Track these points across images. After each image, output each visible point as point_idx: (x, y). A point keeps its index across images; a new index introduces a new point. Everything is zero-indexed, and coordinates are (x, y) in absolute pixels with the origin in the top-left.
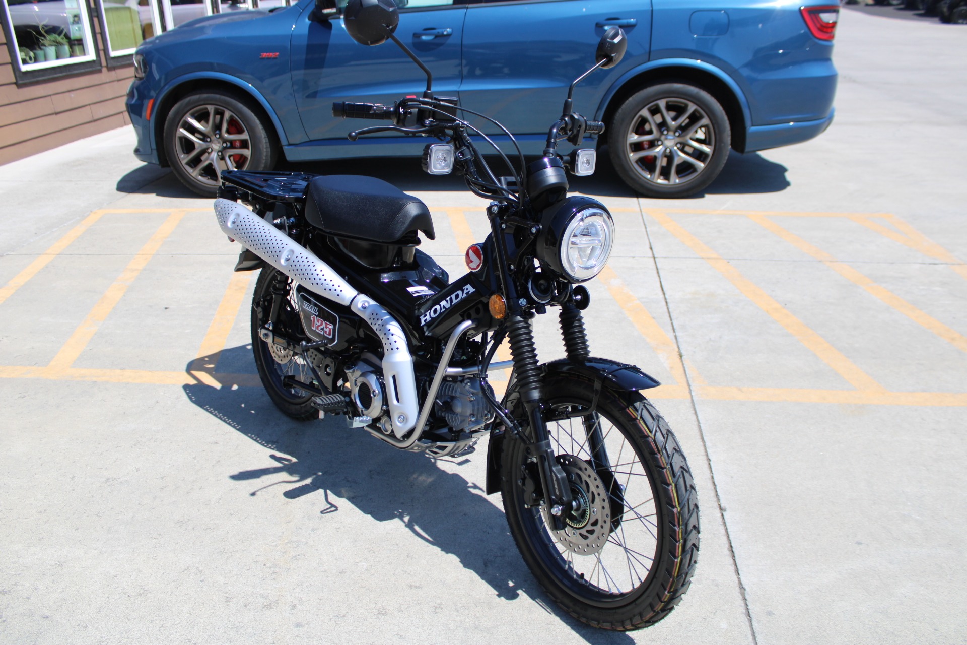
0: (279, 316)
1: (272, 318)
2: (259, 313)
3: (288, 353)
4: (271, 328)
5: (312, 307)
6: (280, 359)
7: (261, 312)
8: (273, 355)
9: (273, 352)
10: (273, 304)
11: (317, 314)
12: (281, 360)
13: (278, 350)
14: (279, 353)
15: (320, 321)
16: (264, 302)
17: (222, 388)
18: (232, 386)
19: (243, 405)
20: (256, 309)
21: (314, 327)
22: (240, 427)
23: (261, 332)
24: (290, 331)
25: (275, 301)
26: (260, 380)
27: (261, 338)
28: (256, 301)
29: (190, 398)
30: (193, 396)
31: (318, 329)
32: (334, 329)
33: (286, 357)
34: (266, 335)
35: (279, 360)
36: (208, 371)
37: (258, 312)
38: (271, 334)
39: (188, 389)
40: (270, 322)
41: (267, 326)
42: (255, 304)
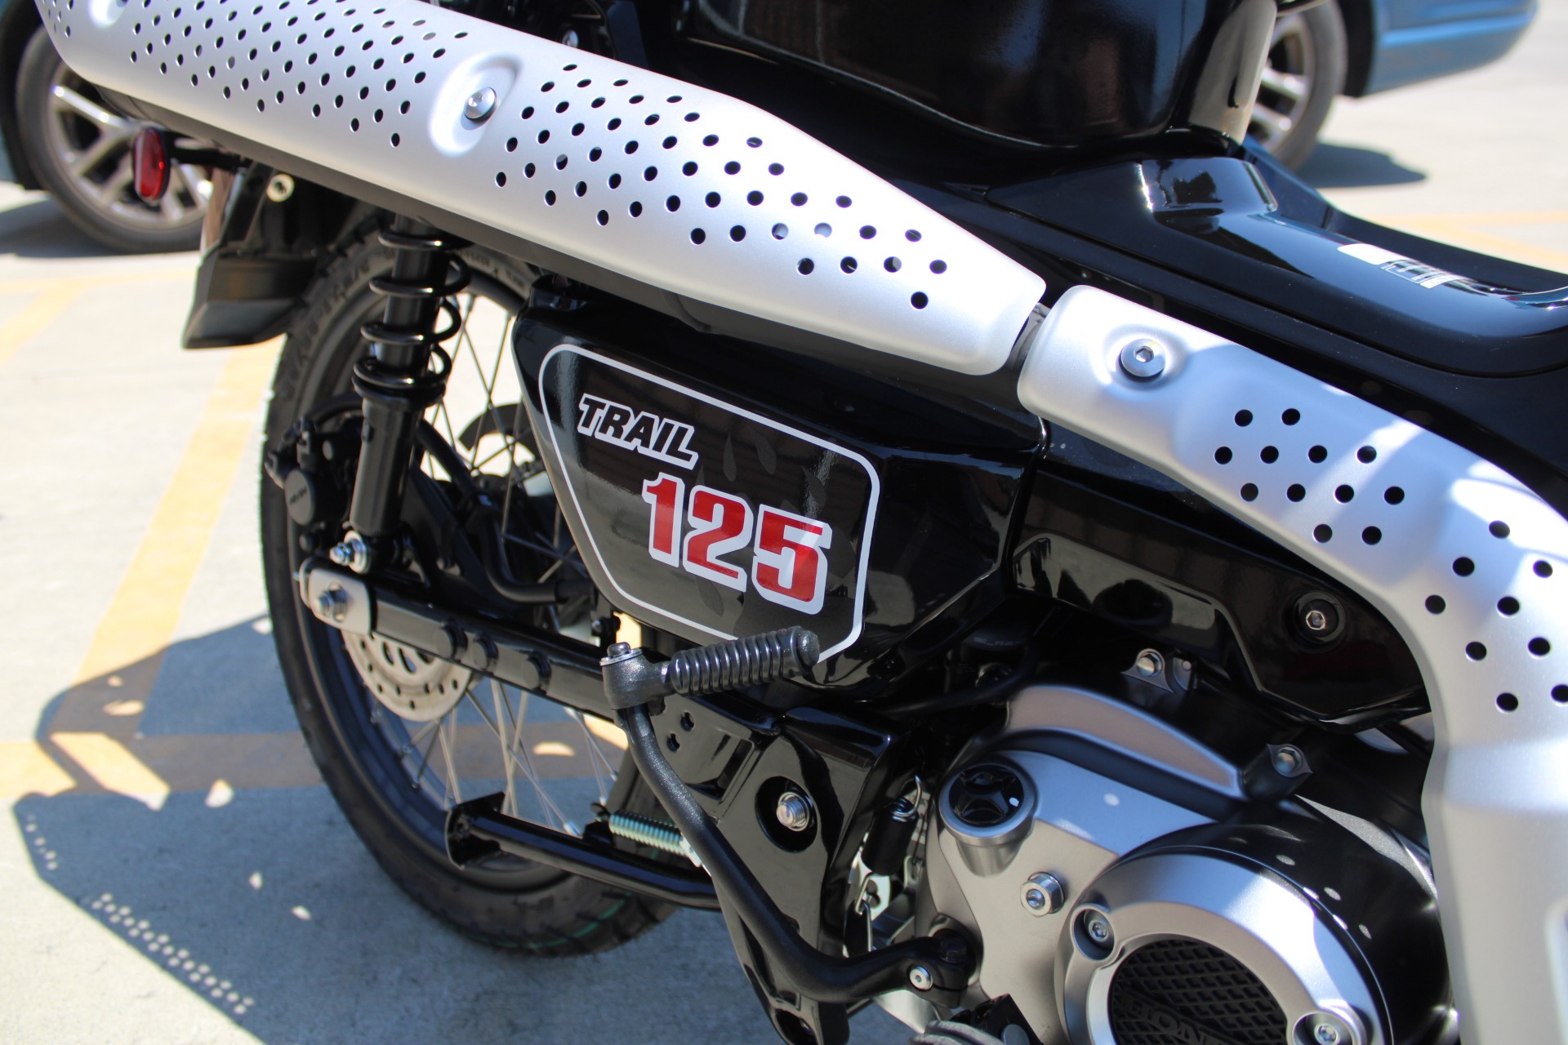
0: (394, 505)
1: (359, 520)
2: (294, 500)
3: (444, 675)
4: (359, 565)
5: (647, 424)
6: (405, 698)
7: (302, 493)
8: (370, 680)
9: (371, 668)
10: (364, 446)
11: (690, 465)
12: (413, 705)
13: (390, 660)
14: (398, 670)
15: (718, 510)
16: (316, 443)
17: (170, 801)
18: (206, 791)
19: (256, 880)
20: (279, 482)
21: (665, 545)
22: (249, 1001)
23: (314, 586)
24: (455, 571)
25: (372, 432)
26: (317, 774)
27: (308, 612)
28: (279, 448)
29: (38, 861)
30: (49, 847)
31: (697, 555)
32: (842, 558)
33: (435, 693)
34: (336, 598)
35: (399, 704)
36: (118, 730)
37: (289, 496)
38: (359, 595)
39: (31, 817)
40: (351, 536)
41: (337, 556)
42: (274, 459)
